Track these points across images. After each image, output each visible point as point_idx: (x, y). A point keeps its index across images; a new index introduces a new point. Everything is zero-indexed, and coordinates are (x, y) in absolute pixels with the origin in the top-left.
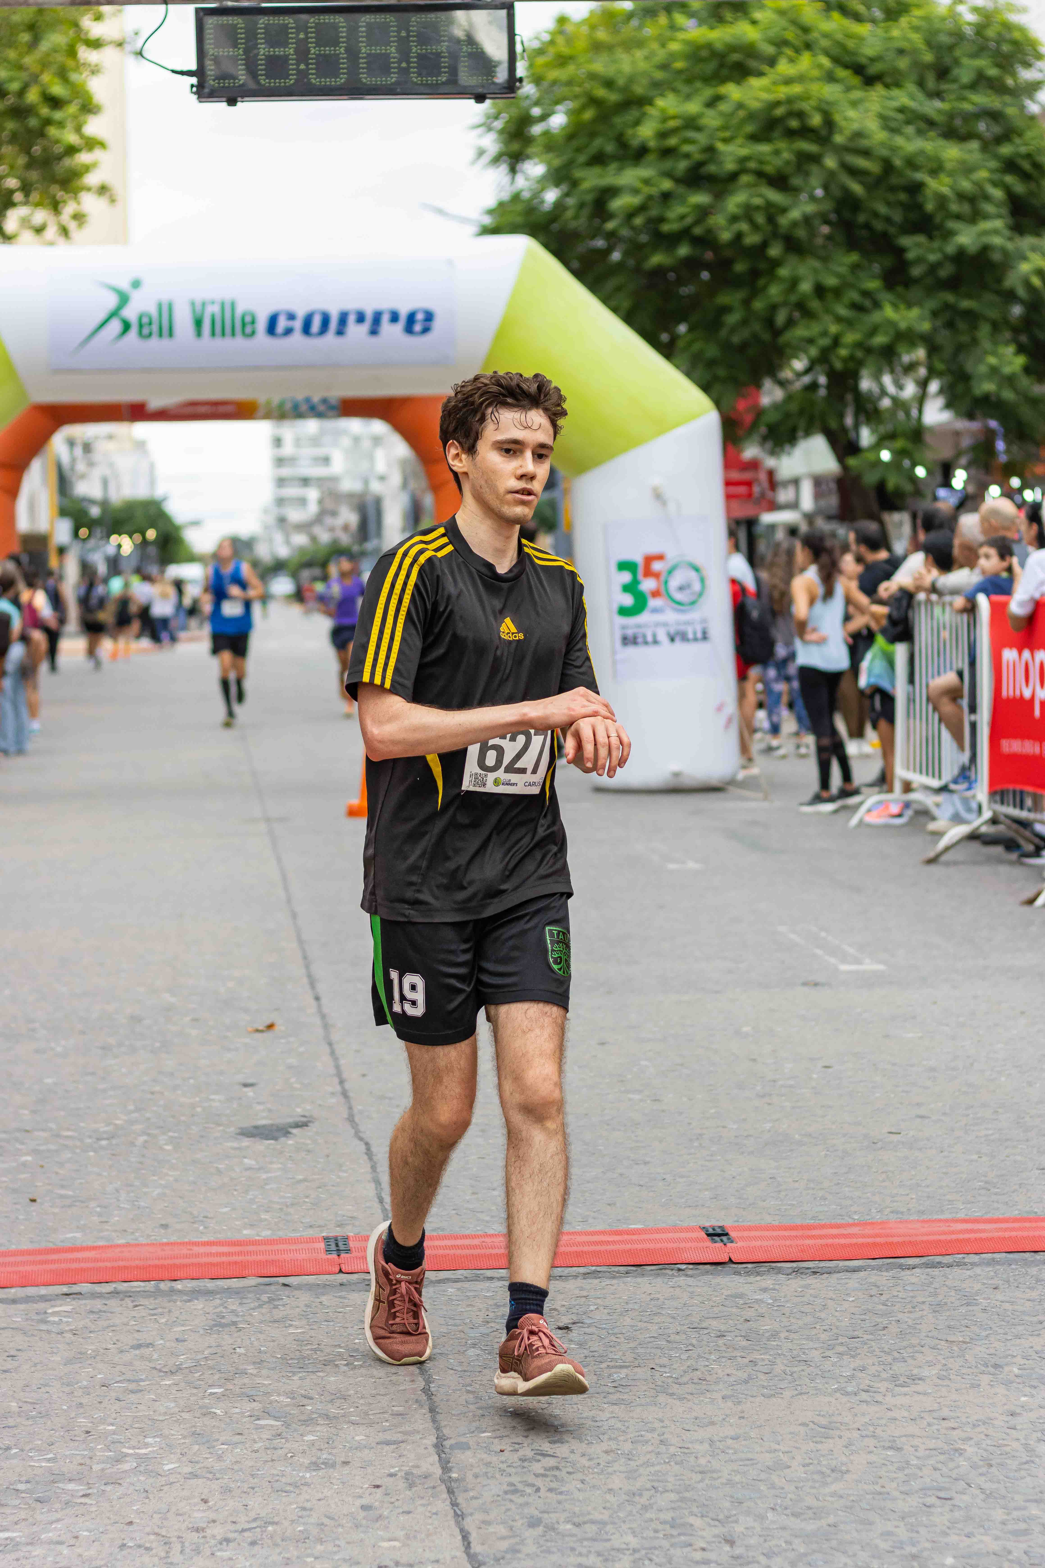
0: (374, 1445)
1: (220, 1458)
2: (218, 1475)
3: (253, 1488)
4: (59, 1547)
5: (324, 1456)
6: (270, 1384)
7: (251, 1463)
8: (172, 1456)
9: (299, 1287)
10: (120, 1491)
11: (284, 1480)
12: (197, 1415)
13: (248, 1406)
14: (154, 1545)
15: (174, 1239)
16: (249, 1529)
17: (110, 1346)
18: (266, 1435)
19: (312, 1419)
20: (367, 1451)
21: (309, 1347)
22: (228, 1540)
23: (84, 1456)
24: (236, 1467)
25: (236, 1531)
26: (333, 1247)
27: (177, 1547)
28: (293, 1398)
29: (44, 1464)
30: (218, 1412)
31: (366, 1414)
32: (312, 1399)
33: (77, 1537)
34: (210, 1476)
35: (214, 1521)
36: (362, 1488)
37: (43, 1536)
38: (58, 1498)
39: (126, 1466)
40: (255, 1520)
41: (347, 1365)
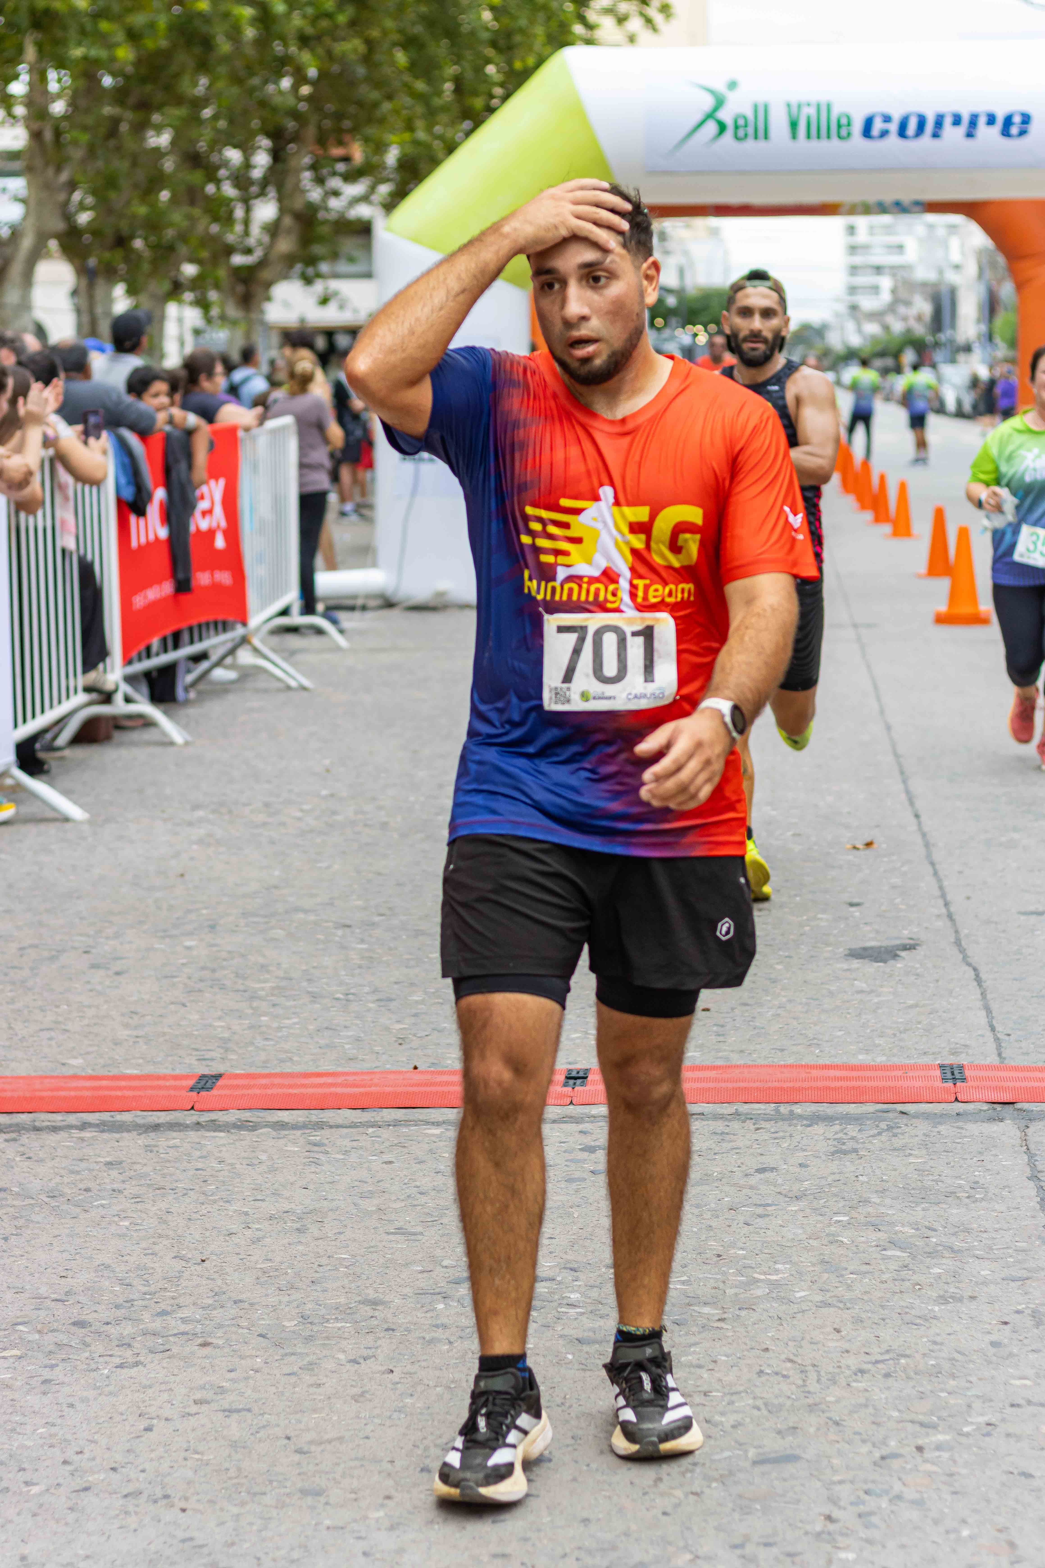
0: (999, 1280)
1: (849, 1287)
2: (848, 1305)
3: (883, 1320)
4: (699, 1371)
5: (952, 1290)
6: (894, 1215)
7: (880, 1294)
8: (803, 1283)
9: (916, 1116)
10: (755, 1316)
11: (913, 1312)
12: (824, 1243)
13: (873, 1236)
14: (791, 1373)
15: (790, 1061)
16: (883, 1361)
17: (735, 1169)
18: (893, 1266)
19: (937, 1251)
20: (992, 1287)
21: (931, 1177)
22: (862, 1372)
23: (717, 1280)
24: (865, 1298)
25: (869, 1363)
26: (949, 1076)
27: (813, 1376)
28: (917, 1229)
29: (678, 1287)
30: (845, 1240)
31: (991, 1249)
32: (935, 1230)
33: (715, 1362)
34: (841, 1305)
35: (847, 1351)
36: (990, 1324)
37: (683, 1359)
38: (694, 1321)
39: (759, 1292)
40: (888, 1352)
41: (968, 1197)
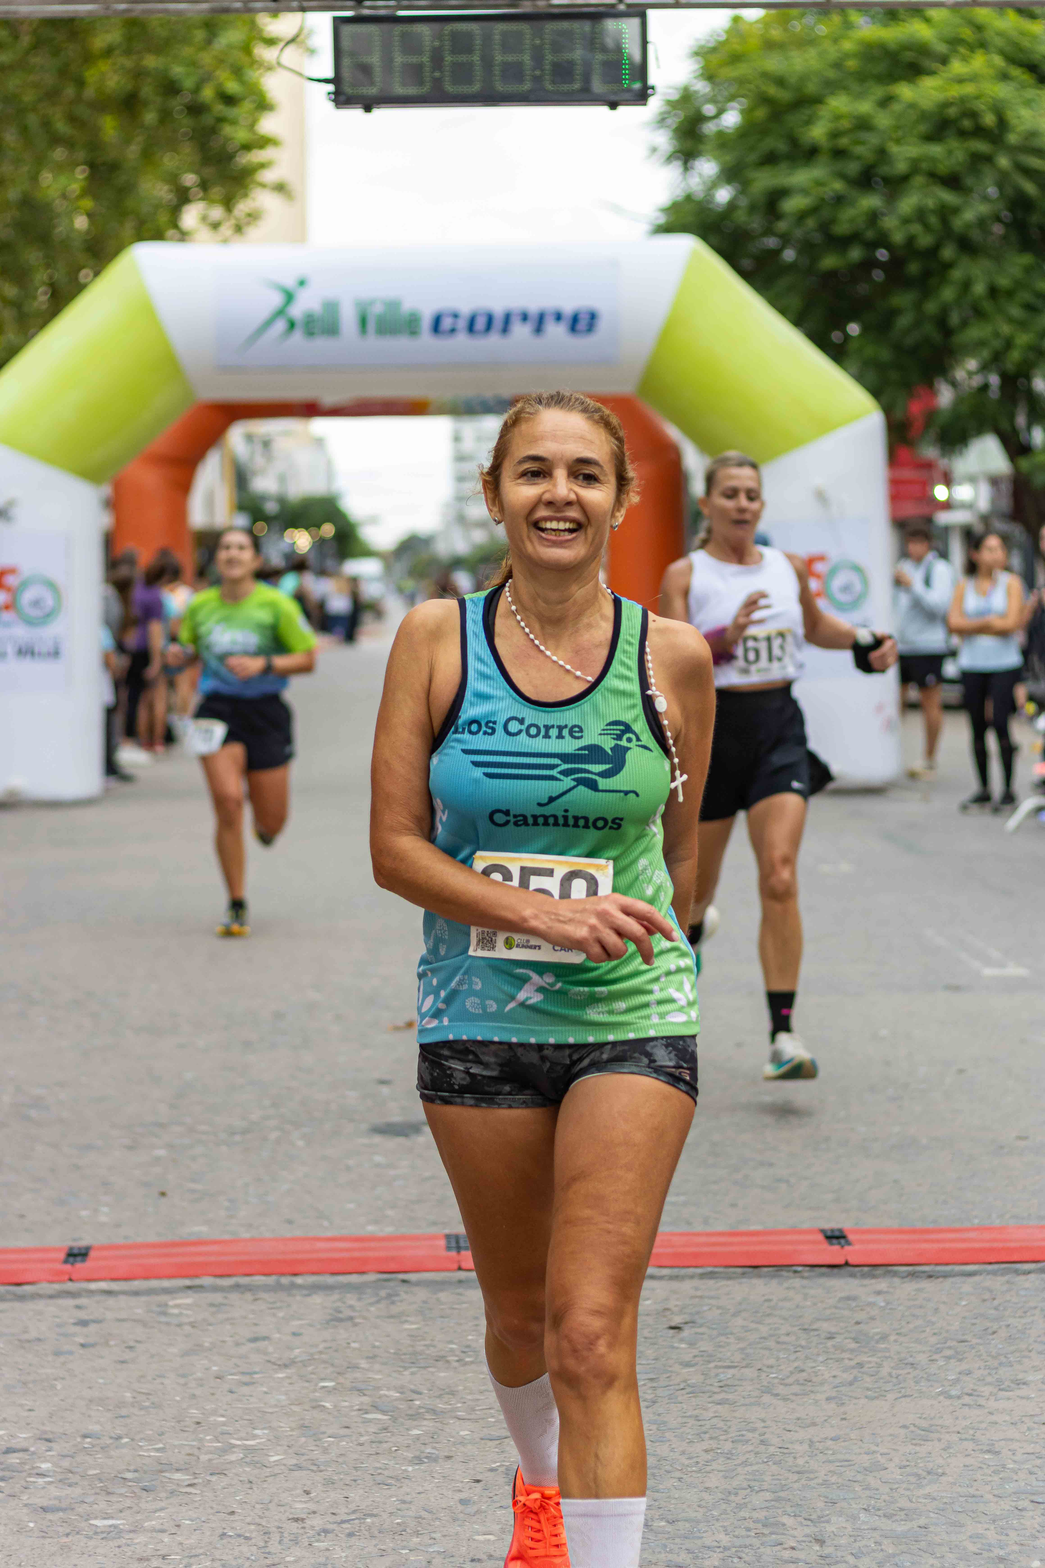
0: (478, 1440)
1: (325, 1451)
2: (322, 1468)
3: (355, 1481)
4: (160, 1535)
5: (428, 1451)
6: (380, 1379)
7: (356, 1456)
8: (279, 1448)
9: (418, 1284)
10: (225, 1481)
11: (386, 1473)
12: (307, 1408)
13: (358, 1401)
14: (253, 1535)
15: (298, 1233)
16: (348, 1521)
17: (227, 1339)
18: (372, 1429)
19: (419, 1414)
20: (469, 1447)
21: (423, 1343)
22: (326, 1531)
23: (193, 1446)
24: (340, 1460)
25: (335, 1523)
26: (453, 1244)
27: (276, 1537)
28: (401, 1393)
29: (152, 1454)
30: (327, 1405)
31: (473, 1410)
32: (420, 1393)
33: (178, 1526)
34: (315, 1468)
35: (314, 1512)
36: (462, 1482)
37: (146, 1524)
38: (163, 1487)
39: (233, 1457)
40: (354, 1512)
41: (458, 1361)
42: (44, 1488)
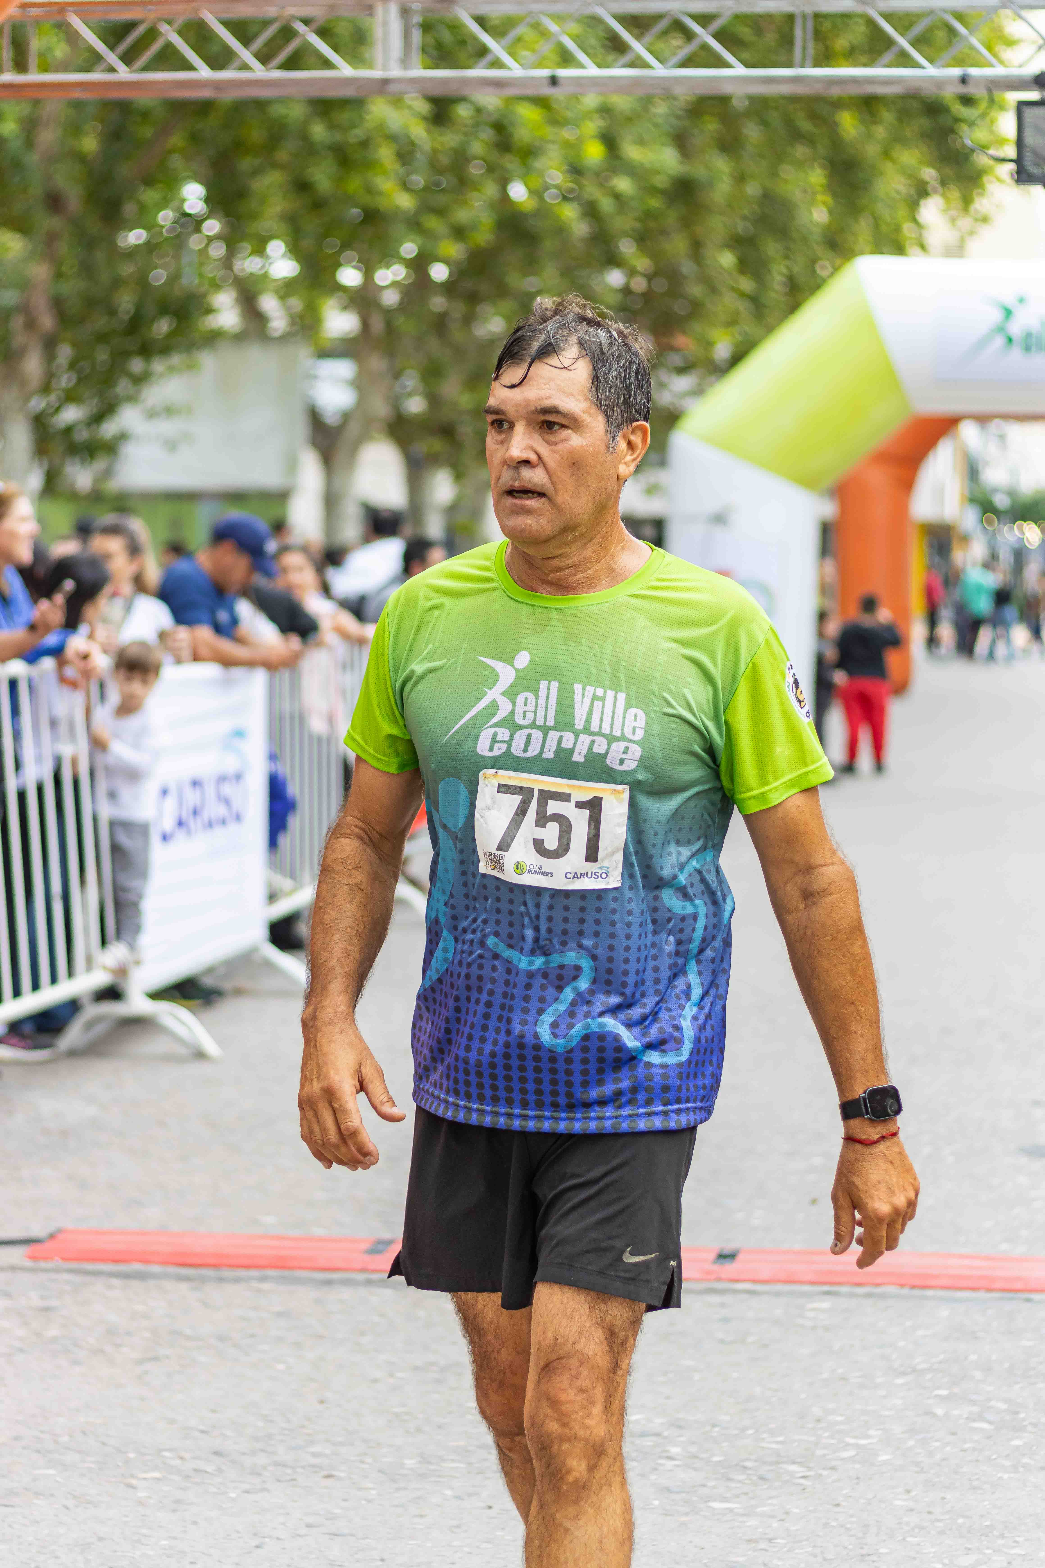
1: (931, 1454)
2: (925, 1470)
3: (954, 1484)
4: (770, 1520)
5: (1025, 1461)
6: (992, 1391)
7: (958, 1461)
8: (889, 1449)
10: (835, 1476)
11: (983, 1479)
12: (919, 1413)
13: (968, 1410)
14: (854, 1526)
18: (977, 1437)
19: (1022, 1426)
21: (1037, 1359)
22: (920, 1528)
23: (810, 1442)
24: (943, 1464)
25: (930, 1521)
27: (873, 1530)
28: (1009, 1405)
29: (773, 1446)
30: (939, 1412)
32: (1026, 1407)
34: (918, 1469)
37: (759, 1510)
38: (779, 1477)
39: (846, 1454)
40: (949, 1512)
42: (671, 1470)
